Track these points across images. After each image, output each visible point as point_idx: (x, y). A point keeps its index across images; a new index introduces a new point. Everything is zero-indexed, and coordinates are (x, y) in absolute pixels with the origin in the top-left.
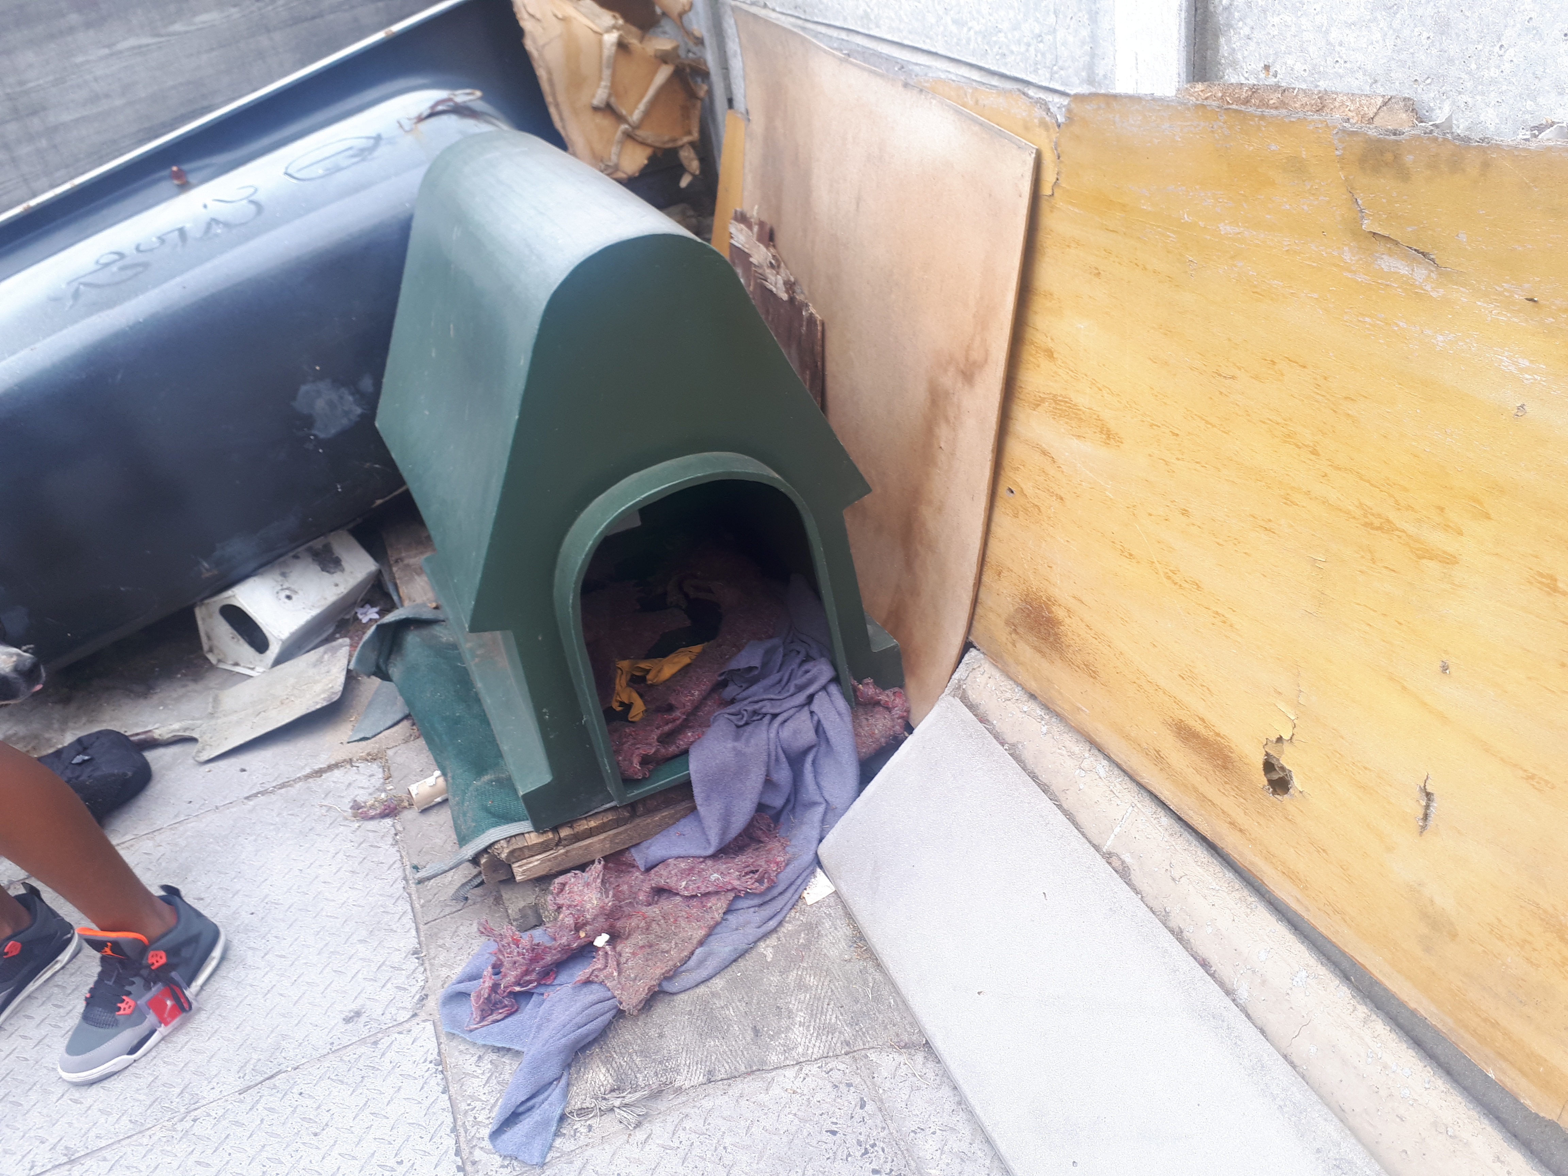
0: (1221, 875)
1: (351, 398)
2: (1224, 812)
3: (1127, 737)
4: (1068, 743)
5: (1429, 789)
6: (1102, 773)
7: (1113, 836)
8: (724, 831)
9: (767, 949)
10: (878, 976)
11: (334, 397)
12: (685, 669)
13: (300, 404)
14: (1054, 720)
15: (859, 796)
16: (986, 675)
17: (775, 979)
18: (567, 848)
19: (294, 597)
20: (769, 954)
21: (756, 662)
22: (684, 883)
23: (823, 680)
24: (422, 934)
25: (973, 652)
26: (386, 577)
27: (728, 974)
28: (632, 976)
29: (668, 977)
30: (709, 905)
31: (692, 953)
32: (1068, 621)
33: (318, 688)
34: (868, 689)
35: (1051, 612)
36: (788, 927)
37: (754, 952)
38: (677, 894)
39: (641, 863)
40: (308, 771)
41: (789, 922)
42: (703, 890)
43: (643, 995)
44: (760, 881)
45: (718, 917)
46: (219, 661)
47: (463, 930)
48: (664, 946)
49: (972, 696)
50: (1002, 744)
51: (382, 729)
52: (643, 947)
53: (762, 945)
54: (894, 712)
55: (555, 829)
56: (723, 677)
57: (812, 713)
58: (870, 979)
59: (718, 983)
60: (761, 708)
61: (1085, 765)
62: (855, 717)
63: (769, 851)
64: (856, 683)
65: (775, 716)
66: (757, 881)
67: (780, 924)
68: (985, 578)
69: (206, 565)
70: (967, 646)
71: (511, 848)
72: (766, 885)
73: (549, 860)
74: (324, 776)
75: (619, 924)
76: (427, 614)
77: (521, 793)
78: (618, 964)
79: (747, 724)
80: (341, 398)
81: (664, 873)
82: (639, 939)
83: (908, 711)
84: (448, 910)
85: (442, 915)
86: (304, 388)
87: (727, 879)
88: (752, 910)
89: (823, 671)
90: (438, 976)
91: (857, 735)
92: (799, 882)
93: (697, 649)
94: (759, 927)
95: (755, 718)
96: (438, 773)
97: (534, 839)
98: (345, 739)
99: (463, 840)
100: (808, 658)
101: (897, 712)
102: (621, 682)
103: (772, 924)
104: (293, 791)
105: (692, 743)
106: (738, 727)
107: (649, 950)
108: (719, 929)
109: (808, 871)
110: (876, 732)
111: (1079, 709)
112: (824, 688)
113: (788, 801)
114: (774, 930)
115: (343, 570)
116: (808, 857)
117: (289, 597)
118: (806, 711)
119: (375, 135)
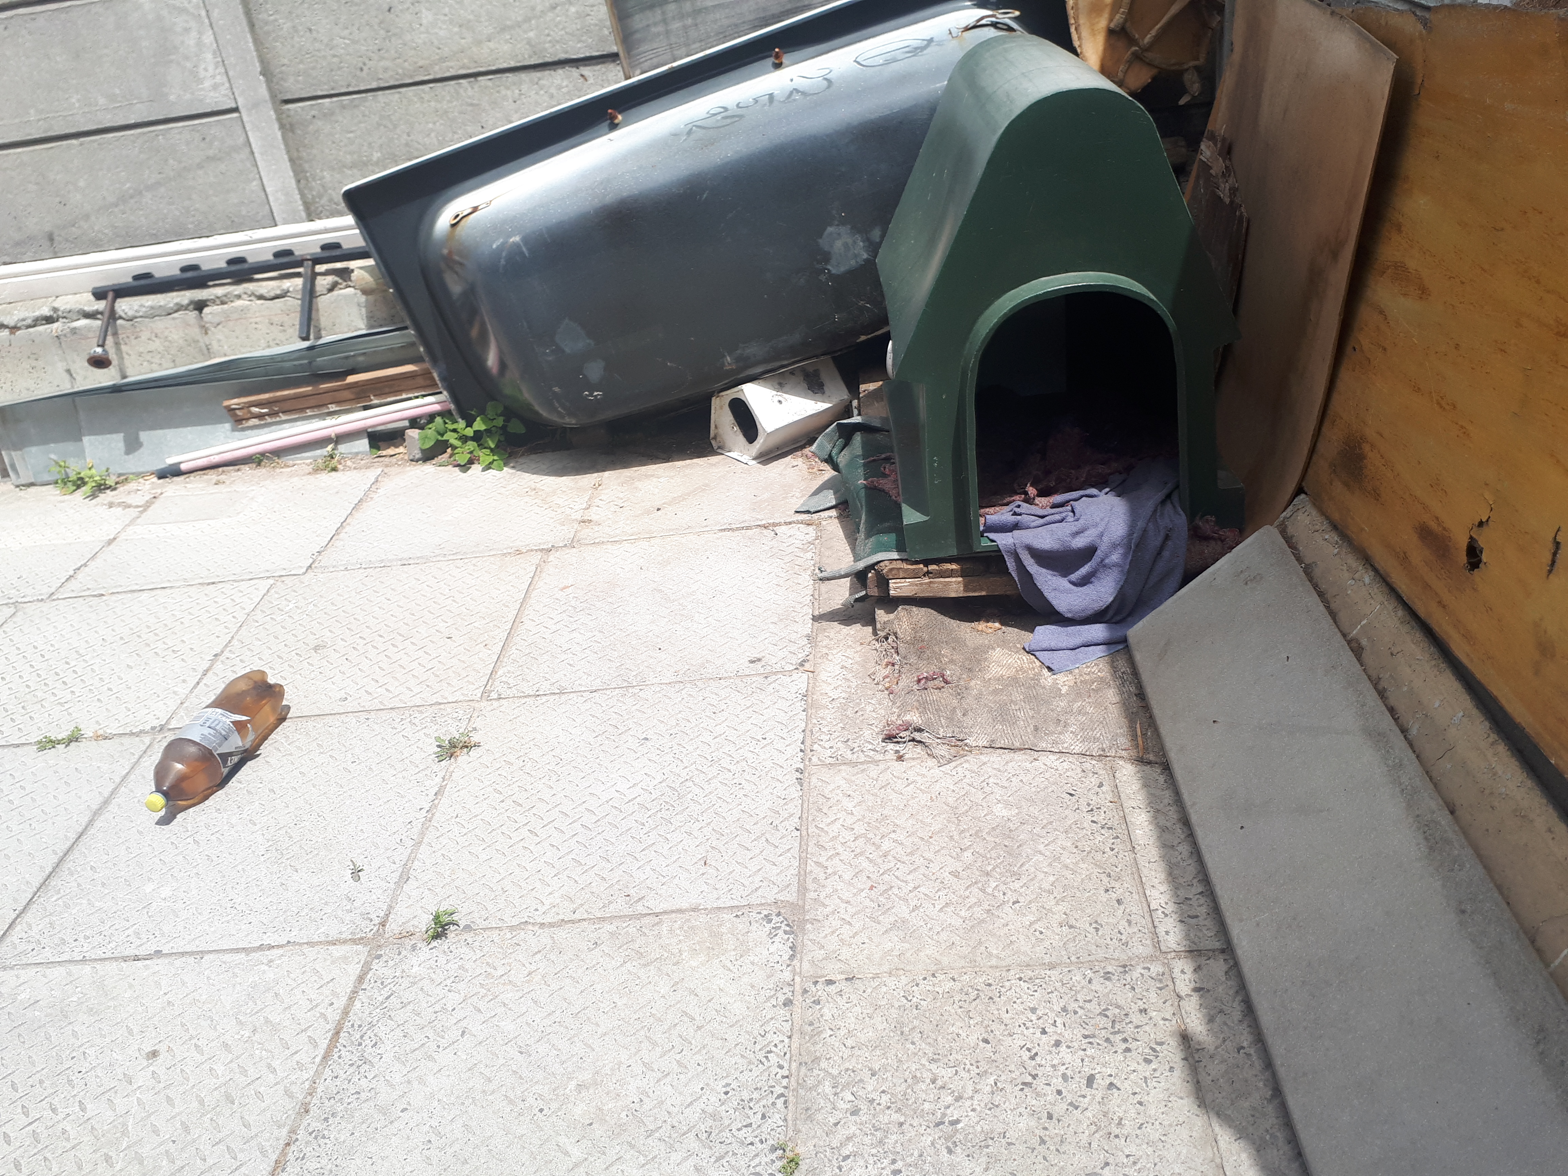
1: (861, 244)
4: (1349, 560)
6: (1367, 581)
7: (1359, 626)
11: (850, 241)
13: (823, 243)
14: (1344, 543)
15: (1173, 595)
16: (1305, 512)
18: (932, 579)
19: (785, 403)
20: (1064, 689)
25: (1301, 496)
32: (1370, 454)
34: (1208, 526)
35: (1361, 449)
36: (1085, 677)
46: (719, 448)
50: (1301, 564)
51: (823, 508)
55: (926, 563)
61: (1356, 576)
64: (1198, 520)
68: (1323, 429)
70: (1299, 491)
71: (891, 567)
73: (916, 585)
76: (876, 423)
77: (905, 524)
80: (855, 242)
86: (830, 229)
90: (819, 652)
97: (909, 565)
99: (857, 561)
111: (1362, 530)
115: (824, 395)
117: (780, 402)
119: (929, 38)
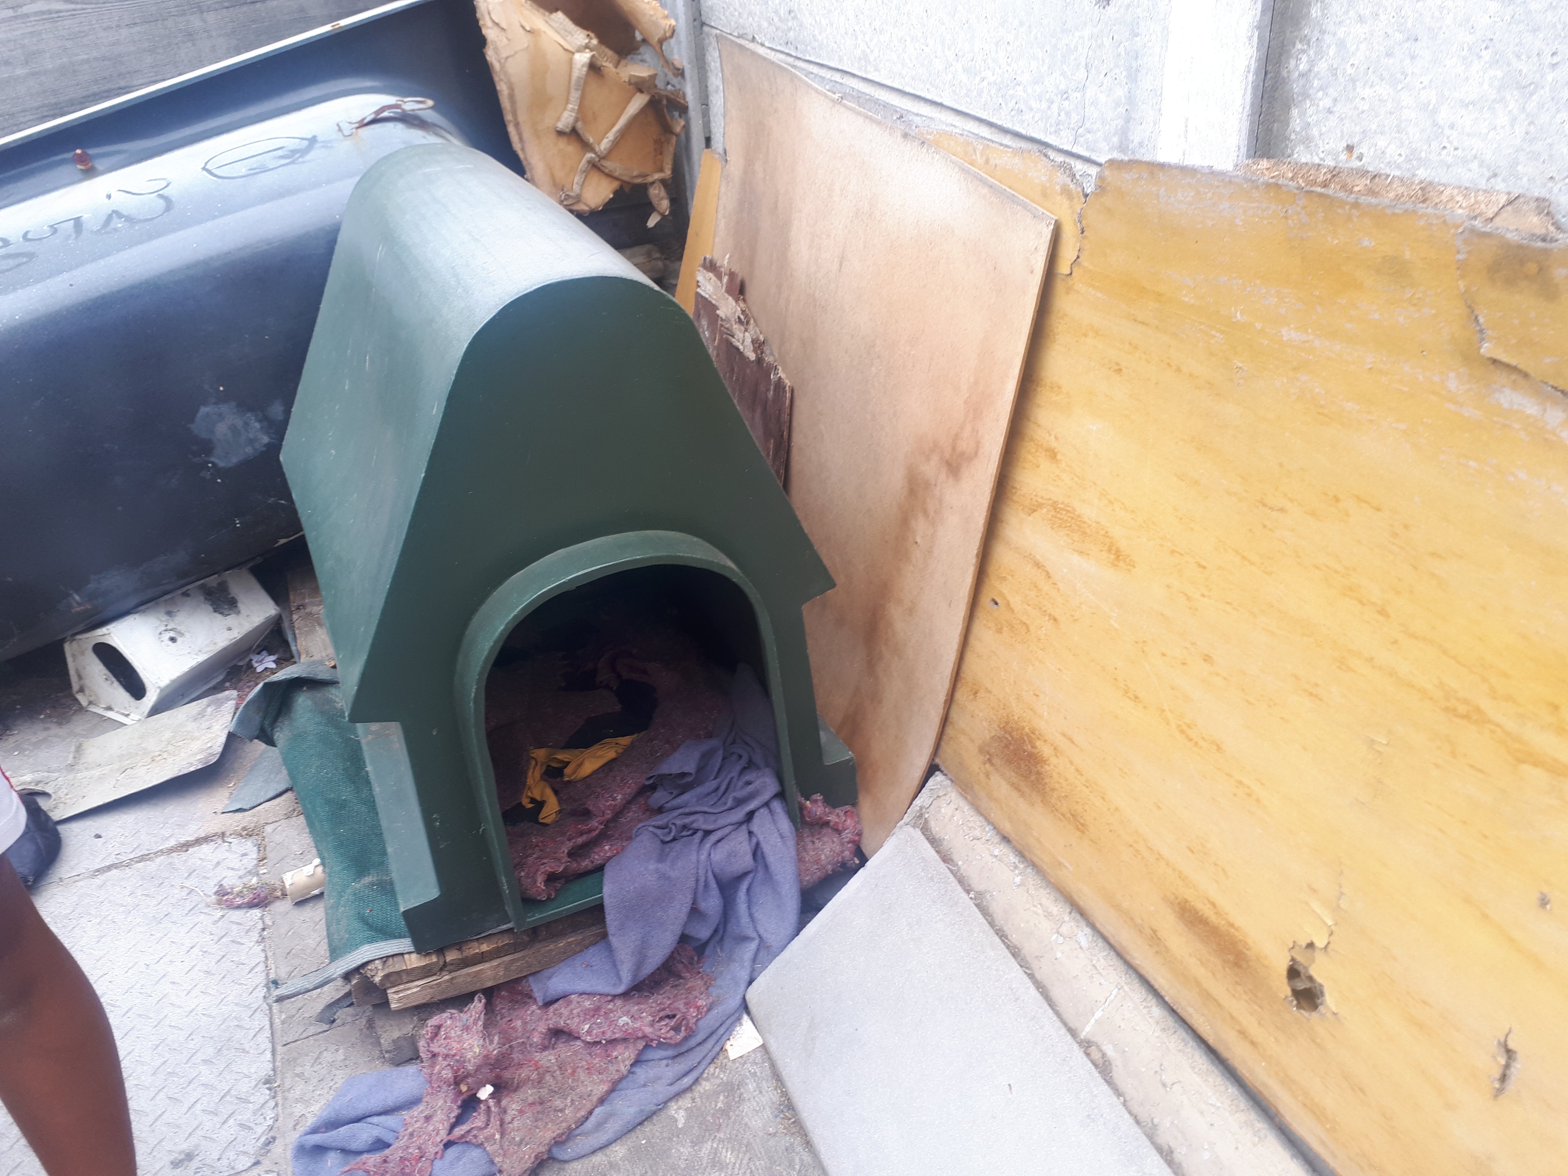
0: (1222, 1088)
1: (257, 425)
2: (1232, 1017)
3: (1117, 907)
4: (1044, 901)
5: (1511, 1045)
6: (1084, 941)
7: (1092, 1021)
8: (639, 965)
9: (678, 1112)
10: (807, 1157)
11: (239, 423)
12: (609, 766)
13: (198, 427)
14: (1029, 870)
15: (797, 933)
16: (952, 806)
17: (686, 1150)
18: (454, 974)
19: (179, 640)
20: (681, 1117)
21: (690, 767)
22: (587, 1027)
23: (767, 796)
24: (279, 1058)
25: (938, 778)
26: (286, 624)
27: (630, 1141)
28: (517, 1139)
29: (560, 1142)
30: (615, 1054)
31: (591, 1113)
32: (1053, 760)
33: (196, 746)
34: (816, 807)
35: (1034, 747)
36: (705, 1086)
37: (663, 1115)
38: (578, 1038)
39: (538, 995)
40: (172, 843)
41: (707, 1079)
42: (609, 1035)
43: (529, 1165)
44: (676, 1029)
45: (624, 1069)
46: (90, 703)
47: (327, 1056)
48: (558, 1103)
49: (935, 827)
50: (968, 892)
51: (262, 801)
52: (532, 1104)
53: (673, 1106)
54: (844, 835)
55: (441, 951)
56: (651, 782)
57: (750, 833)
58: (797, 1160)
59: (619, 1151)
60: (693, 822)
61: (1065, 929)
62: (799, 838)
63: (690, 990)
64: (803, 800)
65: (708, 833)
66: (672, 1029)
67: (696, 1081)
68: (959, 696)
69: (77, 598)
70: (932, 769)
71: (386, 971)
72: (683, 1034)
73: (431, 987)
74: (191, 850)
75: (507, 1074)
76: (323, 674)
77: (402, 910)
78: (502, 1125)
79: (674, 839)
80: (246, 424)
81: (565, 1012)
82: (529, 1093)
83: (859, 834)
84: (312, 1030)
85: (305, 1035)
86: (204, 410)
87: (638, 1024)
88: (665, 1062)
89: (767, 785)
90: (291, 1114)
91: (800, 860)
92: (722, 1030)
93: (625, 741)
94: (671, 1084)
95: (684, 833)
96: (317, 861)
97: (414, 961)
98: (220, 808)
99: (335, 953)
100: (750, 765)
101: (847, 835)
102: (534, 775)
103: (687, 1081)
104: (151, 867)
105: (610, 858)
106: (664, 842)
107: (539, 1108)
108: (624, 1084)
109: (733, 1018)
110: (823, 857)
111: (1060, 864)
112: (767, 804)
113: (716, 931)
114: (689, 1089)
115: (239, 613)
116: (736, 1002)
117: (173, 640)
118: (743, 831)
119: (310, 136)
